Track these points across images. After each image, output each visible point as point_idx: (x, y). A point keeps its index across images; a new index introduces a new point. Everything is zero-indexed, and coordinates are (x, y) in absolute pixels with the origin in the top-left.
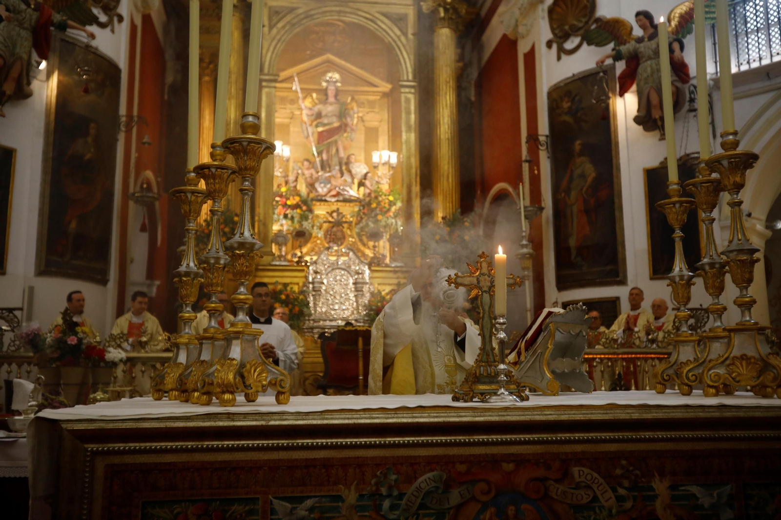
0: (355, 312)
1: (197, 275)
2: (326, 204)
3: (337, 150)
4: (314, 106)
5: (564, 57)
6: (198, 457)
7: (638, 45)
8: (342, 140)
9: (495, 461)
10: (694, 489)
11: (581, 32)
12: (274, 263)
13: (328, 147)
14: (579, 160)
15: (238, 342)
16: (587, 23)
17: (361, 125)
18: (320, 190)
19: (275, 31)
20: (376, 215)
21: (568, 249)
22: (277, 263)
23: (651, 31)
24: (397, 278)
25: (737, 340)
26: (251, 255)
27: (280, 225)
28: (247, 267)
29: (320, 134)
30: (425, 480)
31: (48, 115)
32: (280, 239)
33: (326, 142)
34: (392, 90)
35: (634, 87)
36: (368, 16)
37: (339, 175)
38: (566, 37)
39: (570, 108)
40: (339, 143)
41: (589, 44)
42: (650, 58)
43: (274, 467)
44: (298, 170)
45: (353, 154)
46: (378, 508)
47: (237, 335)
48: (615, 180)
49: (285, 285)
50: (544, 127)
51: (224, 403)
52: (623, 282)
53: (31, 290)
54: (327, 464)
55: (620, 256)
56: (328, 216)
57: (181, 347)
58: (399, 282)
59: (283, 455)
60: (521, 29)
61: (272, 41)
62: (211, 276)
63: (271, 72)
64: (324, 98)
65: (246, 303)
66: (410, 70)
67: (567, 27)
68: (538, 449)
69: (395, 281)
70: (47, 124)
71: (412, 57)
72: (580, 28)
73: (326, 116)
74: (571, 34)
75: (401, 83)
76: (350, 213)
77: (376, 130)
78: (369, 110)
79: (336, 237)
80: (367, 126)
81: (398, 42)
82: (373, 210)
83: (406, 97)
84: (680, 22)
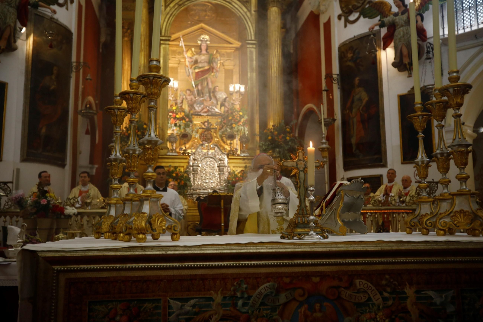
0: (219, 184)
1: (121, 161)
3: (208, 84)
4: (193, 56)
5: (348, 25)
6: (123, 274)
7: (395, 18)
8: (210, 77)
9: (307, 276)
10: (431, 293)
11: (360, 9)
12: (168, 154)
13: (202, 81)
14: (358, 90)
15: (148, 202)
16: (363, 4)
17: (222, 68)
18: (197, 108)
19: (168, 9)
20: (232, 124)
21: (351, 145)
22: (171, 154)
23: (403, 8)
24: (245, 163)
25: (457, 201)
26: (156, 148)
27: (172, 131)
28: (153, 155)
29: (197, 73)
30: (264, 288)
31: (27, 62)
32: (172, 139)
33: (200, 79)
34: (242, 46)
35: (392, 44)
37: (209, 99)
38: (350, 12)
39: (352, 57)
40: (209, 79)
41: (364, 17)
42: (402, 26)
43: (170, 280)
44: (183, 96)
45: (217, 86)
46: (235, 305)
47: (147, 198)
48: (380, 102)
49: (176, 168)
50: (336, 69)
51: (139, 240)
52: (385, 166)
53: (18, 170)
54: (203, 278)
55: (383, 149)
56: (202, 124)
57: (112, 205)
58: (246, 166)
59: (176, 272)
60: (322, 8)
61: (167, 15)
62: (130, 161)
63: (166, 35)
64: (199, 51)
65: (152, 178)
66: (253, 33)
67: (350, 7)
68: (334, 268)
69: (244, 165)
70: (27, 67)
71: (254, 25)
72: (358, 7)
73: (200, 62)
74: (353, 11)
75: (247, 42)
76: (216, 123)
77: (232, 71)
78: (227, 58)
79: (207, 138)
80: (226, 68)
81: (245, 16)
82: (230, 121)
83: (250, 50)
84: (421, 3)
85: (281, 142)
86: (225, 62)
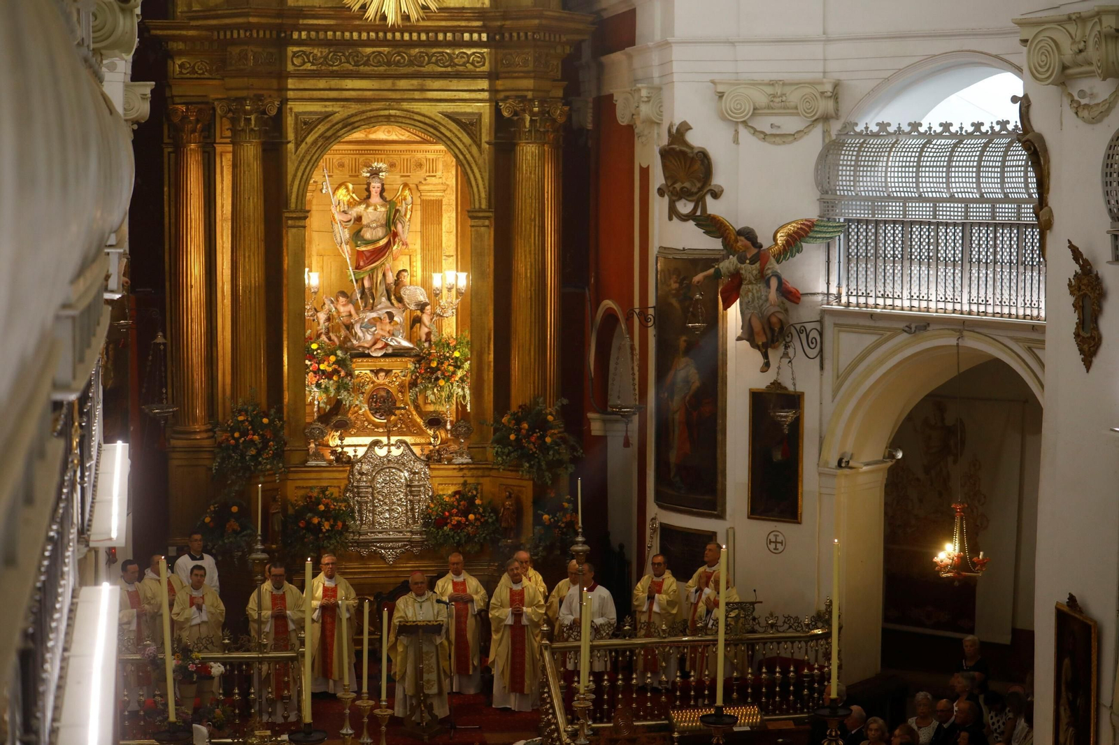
0: (410, 522)
5: (675, 219)
7: (739, 265)
11: (695, 198)
12: (309, 463)
13: (372, 273)
16: (700, 189)
19: (303, 147)
20: (437, 379)
21: (668, 463)
22: (314, 464)
24: (463, 477)
29: (361, 253)
32: (316, 432)
33: (368, 268)
36: (427, 121)
37: (388, 321)
38: (678, 193)
39: (677, 291)
42: (750, 283)
44: (330, 306)
48: (720, 397)
49: (323, 490)
52: (721, 516)
55: (719, 486)
58: (466, 481)
61: (300, 162)
63: (299, 208)
66: (483, 195)
69: (461, 480)
71: (487, 176)
72: (696, 193)
73: (368, 226)
74: (684, 194)
75: (470, 214)
76: (402, 370)
77: (439, 203)
78: (428, 174)
79: (383, 404)
80: (424, 198)
81: (468, 156)
82: (434, 371)
83: (477, 231)
84: (787, 241)
85: (534, 450)
86: (424, 182)
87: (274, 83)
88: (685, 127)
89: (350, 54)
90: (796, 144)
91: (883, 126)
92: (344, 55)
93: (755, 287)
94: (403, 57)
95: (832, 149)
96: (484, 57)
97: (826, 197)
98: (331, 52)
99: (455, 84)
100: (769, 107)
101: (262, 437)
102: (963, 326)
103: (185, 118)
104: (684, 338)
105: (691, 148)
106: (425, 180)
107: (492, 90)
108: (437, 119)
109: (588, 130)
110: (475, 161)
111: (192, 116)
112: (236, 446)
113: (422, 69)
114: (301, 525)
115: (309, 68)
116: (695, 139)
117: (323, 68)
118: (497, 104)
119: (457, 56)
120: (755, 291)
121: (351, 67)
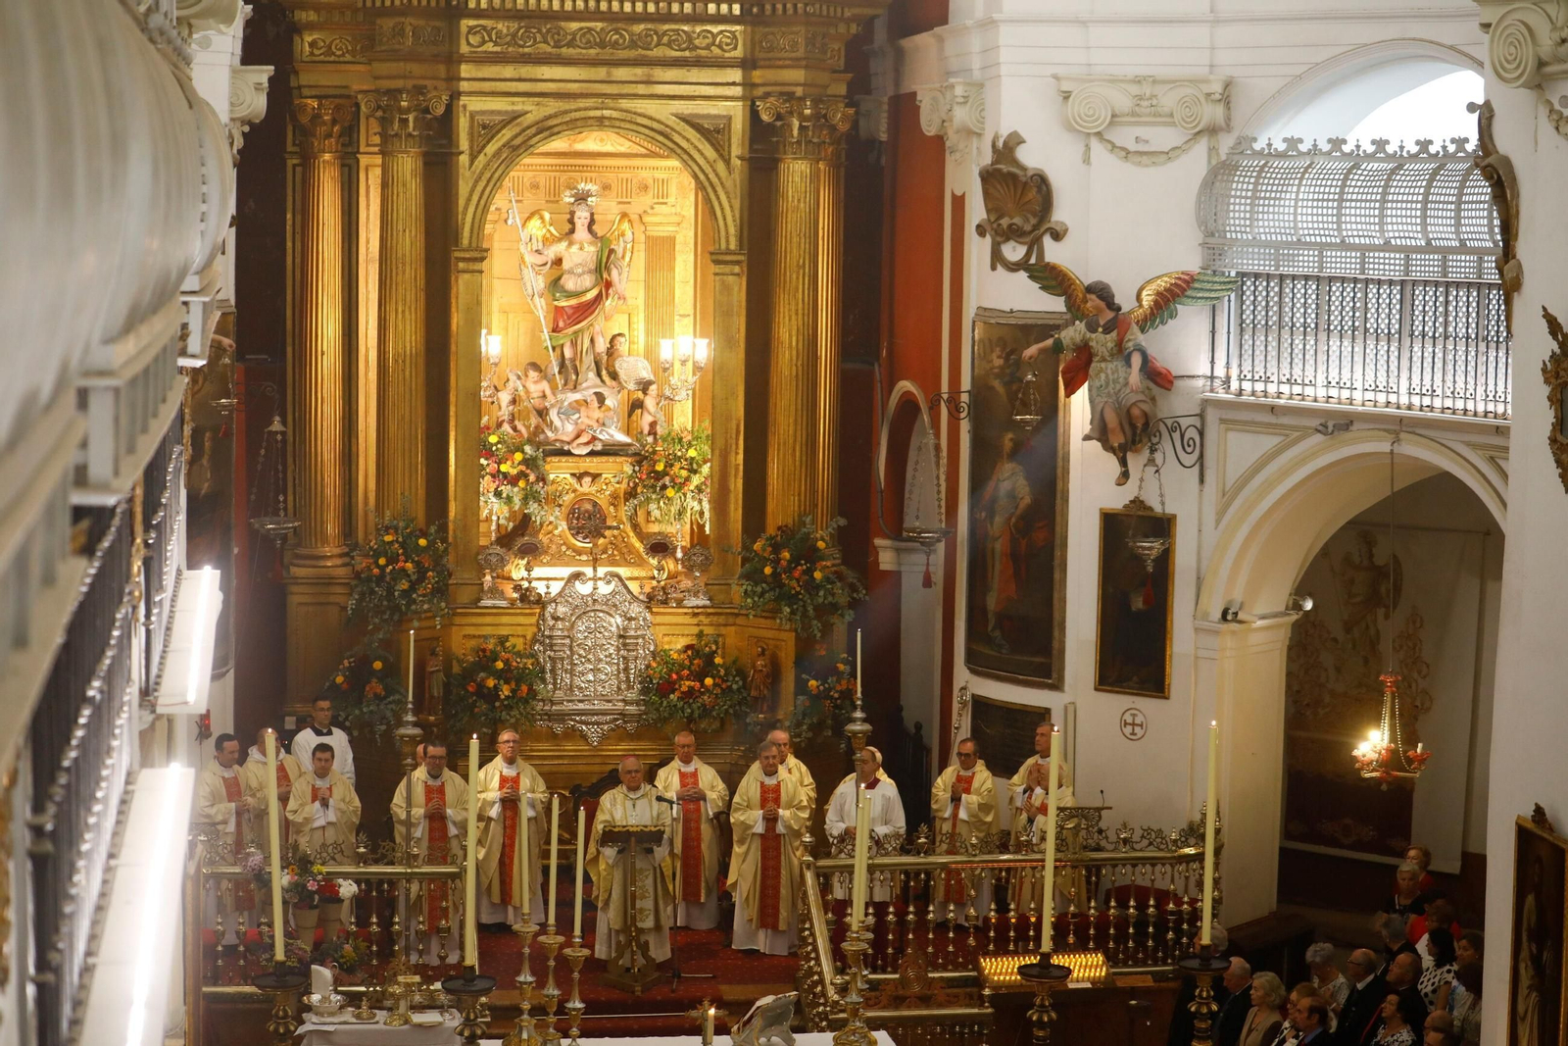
0: (623, 686)
2: (570, 459)
3: (592, 342)
5: (1000, 268)
7: (1088, 335)
11: (1028, 239)
13: (576, 337)
16: (1036, 227)
19: (481, 159)
20: (664, 487)
21: (984, 611)
24: (698, 625)
27: (487, 513)
29: (560, 311)
32: (494, 560)
36: (655, 125)
38: (1005, 233)
39: (1002, 369)
42: (1104, 360)
44: (516, 383)
48: (1058, 519)
49: (502, 640)
52: (1058, 686)
55: (1056, 645)
56: (573, 481)
58: (701, 632)
61: (477, 182)
63: (474, 245)
66: (732, 230)
67: (1004, 223)
69: (695, 630)
71: (737, 204)
73: (571, 272)
74: (1013, 234)
75: (714, 257)
76: (616, 473)
77: (670, 242)
78: (656, 200)
79: (588, 522)
80: (651, 234)
81: (712, 176)
82: (659, 476)
83: (723, 282)
84: (1156, 302)
85: (798, 589)
86: (649, 211)
87: (441, 70)
88: (1015, 141)
89: (548, 31)
90: (1170, 165)
91: (1293, 142)
92: (539, 31)
93: (1110, 365)
94: (622, 36)
95: (1221, 173)
96: (735, 37)
97: (1210, 240)
98: (520, 28)
99: (695, 74)
100: (1133, 114)
101: (417, 564)
102: (1399, 425)
103: (316, 117)
104: (1010, 435)
105: (1024, 169)
106: (652, 208)
107: (747, 84)
108: (669, 123)
109: (881, 142)
110: (722, 184)
111: (327, 114)
112: (381, 578)
113: (649, 53)
114: (470, 689)
115: (491, 49)
116: (1030, 157)
117: (510, 49)
118: (753, 103)
119: (699, 35)
120: (1109, 372)
121: (549, 49)
